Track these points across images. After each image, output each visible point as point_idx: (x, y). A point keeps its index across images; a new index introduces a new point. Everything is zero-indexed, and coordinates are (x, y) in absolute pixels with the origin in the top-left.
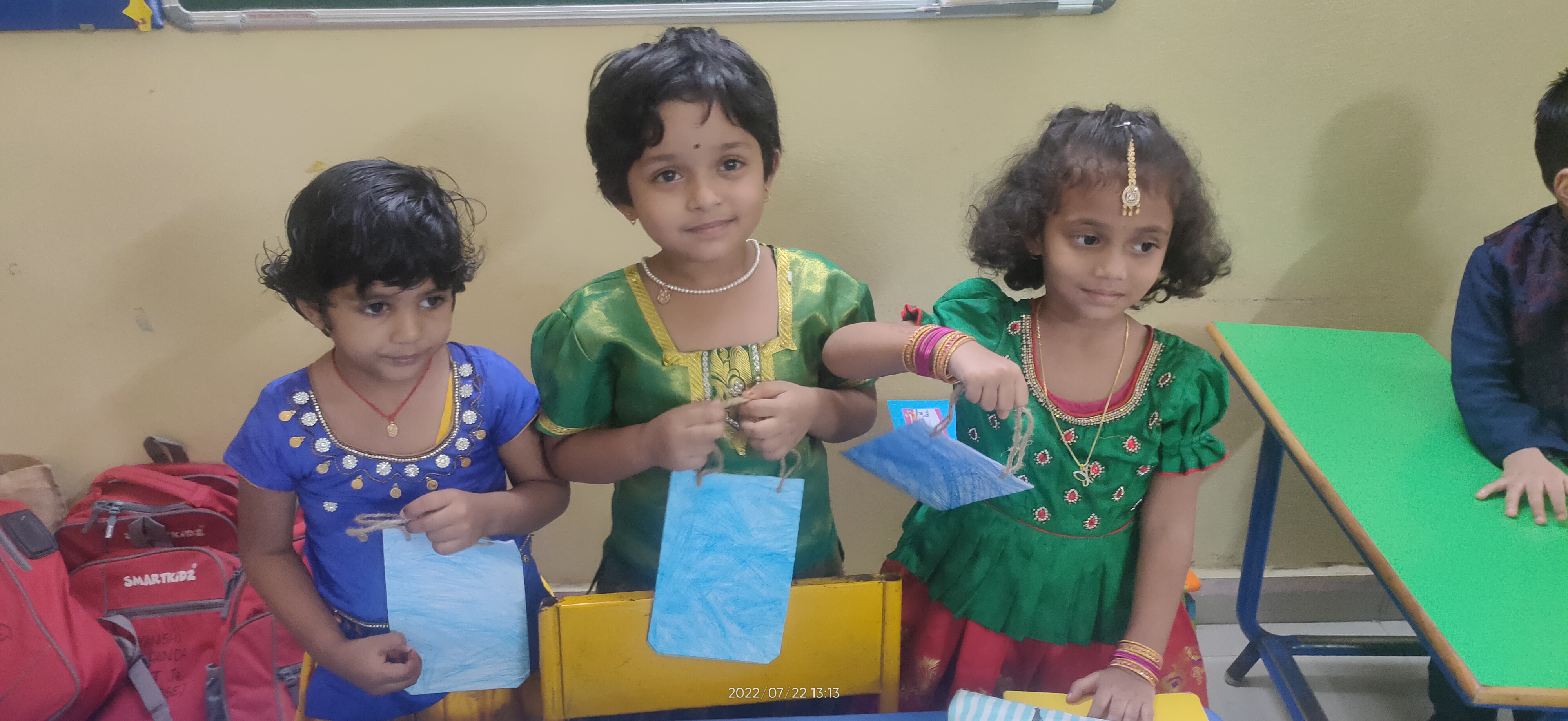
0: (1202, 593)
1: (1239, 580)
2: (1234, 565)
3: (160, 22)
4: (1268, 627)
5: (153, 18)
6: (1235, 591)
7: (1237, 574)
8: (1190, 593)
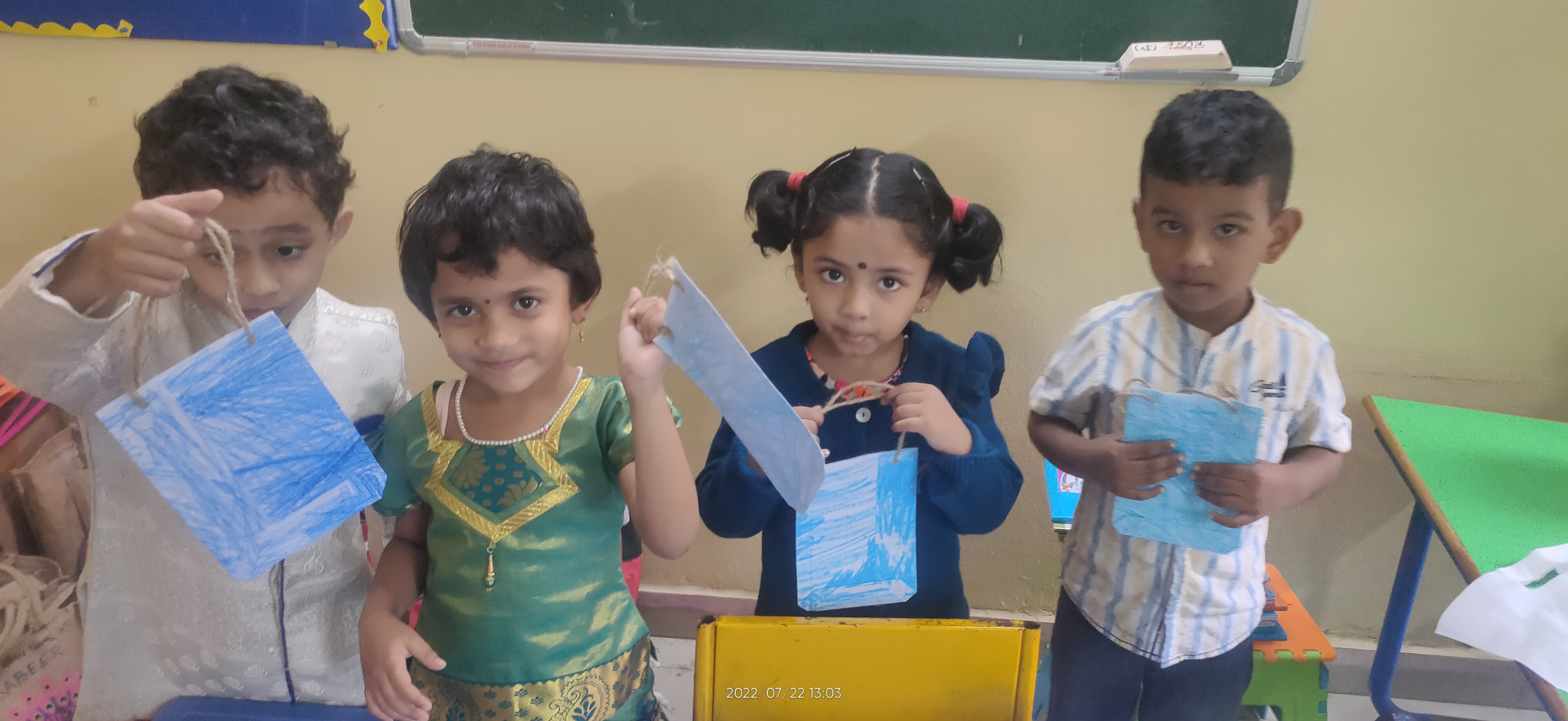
0: (1335, 662)
1: (1375, 652)
2: (1370, 637)
3: (394, 43)
4: (1398, 702)
5: (389, 41)
6: (1369, 663)
7: (1372, 646)
8: (1326, 663)
